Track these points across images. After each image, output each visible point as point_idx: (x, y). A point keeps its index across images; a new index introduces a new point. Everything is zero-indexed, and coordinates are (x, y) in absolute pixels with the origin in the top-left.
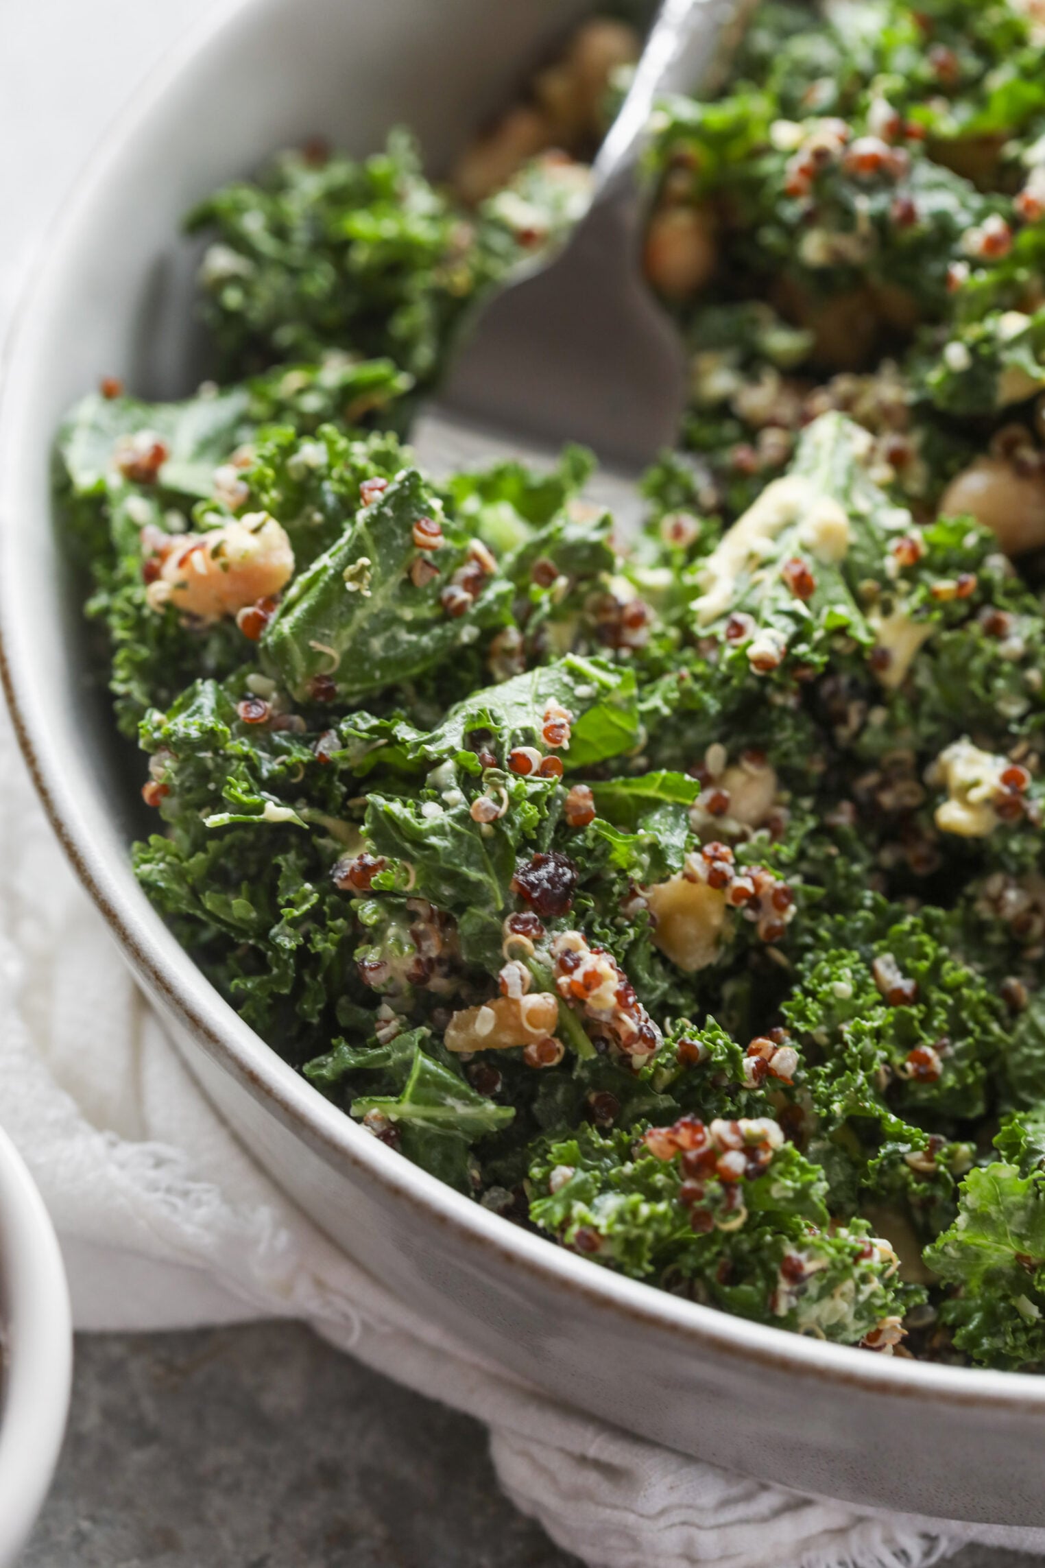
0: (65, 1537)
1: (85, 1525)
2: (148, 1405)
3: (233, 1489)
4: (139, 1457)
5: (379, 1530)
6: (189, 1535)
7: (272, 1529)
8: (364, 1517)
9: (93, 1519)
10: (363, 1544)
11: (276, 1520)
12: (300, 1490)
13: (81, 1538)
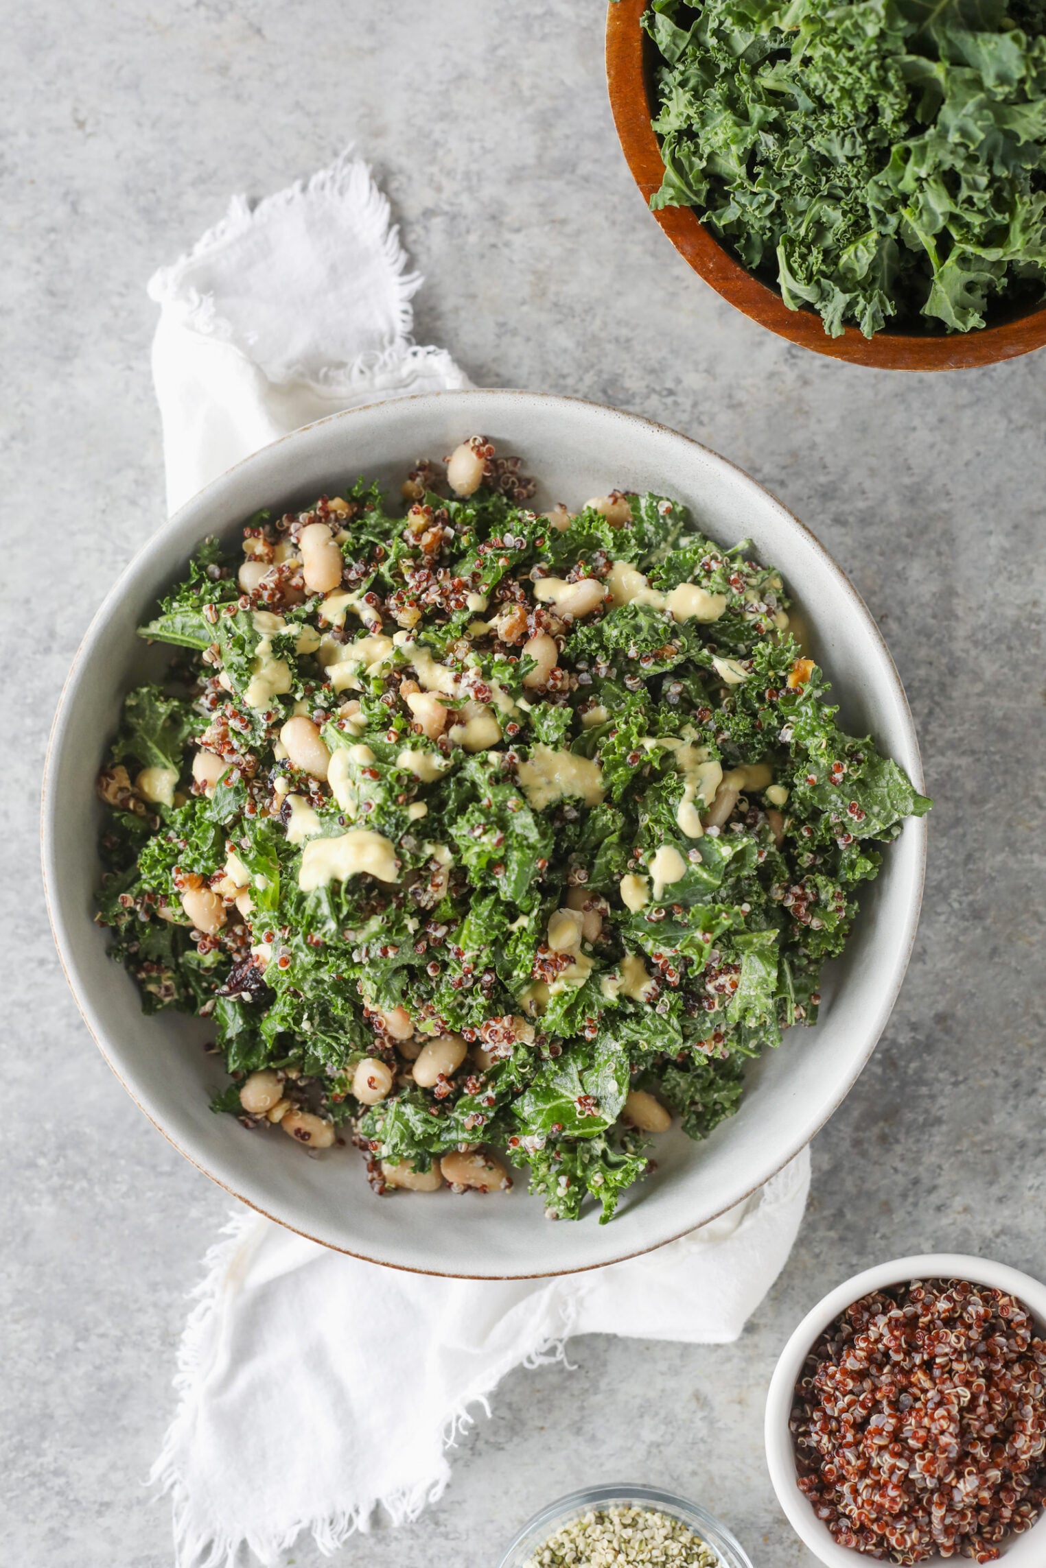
0: (883, 1243)
1: (878, 1235)
2: (826, 1213)
3: (863, 1179)
4: (849, 1216)
5: (881, 1124)
6: (882, 1196)
7: (881, 1165)
8: (876, 1130)
9: (875, 1232)
10: (887, 1130)
11: (876, 1163)
12: (864, 1154)
13: (883, 1237)
